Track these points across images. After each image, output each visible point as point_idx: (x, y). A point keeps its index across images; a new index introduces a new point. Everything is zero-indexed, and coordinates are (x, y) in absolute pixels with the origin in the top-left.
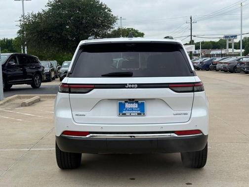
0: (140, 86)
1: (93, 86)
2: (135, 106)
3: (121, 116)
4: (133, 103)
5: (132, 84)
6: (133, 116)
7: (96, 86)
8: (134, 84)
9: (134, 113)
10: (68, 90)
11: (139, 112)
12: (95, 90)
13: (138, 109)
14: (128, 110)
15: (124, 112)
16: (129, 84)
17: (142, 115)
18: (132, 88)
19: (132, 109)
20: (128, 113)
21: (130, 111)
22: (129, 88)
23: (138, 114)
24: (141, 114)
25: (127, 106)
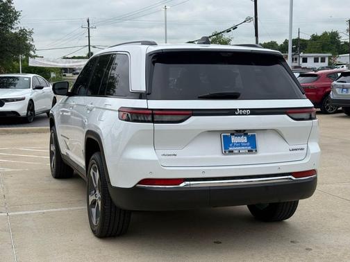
0: (254, 112)
1: (190, 112)
2: (243, 139)
3: (228, 155)
4: (241, 136)
5: (243, 109)
6: (242, 153)
7: (194, 112)
8: (246, 109)
9: (242, 150)
10: (150, 118)
11: (249, 148)
12: (193, 118)
13: (248, 144)
14: (236, 146)
15: (230, 149)
16: (240, 109)
17: (254, 151)
18: (243, 114)
19: (240, 145)
20: (235, 150)
21: (238, 146)
22: (239, 115)
23: (249, 151)
24: (252, 151)
25: (234, 139)
